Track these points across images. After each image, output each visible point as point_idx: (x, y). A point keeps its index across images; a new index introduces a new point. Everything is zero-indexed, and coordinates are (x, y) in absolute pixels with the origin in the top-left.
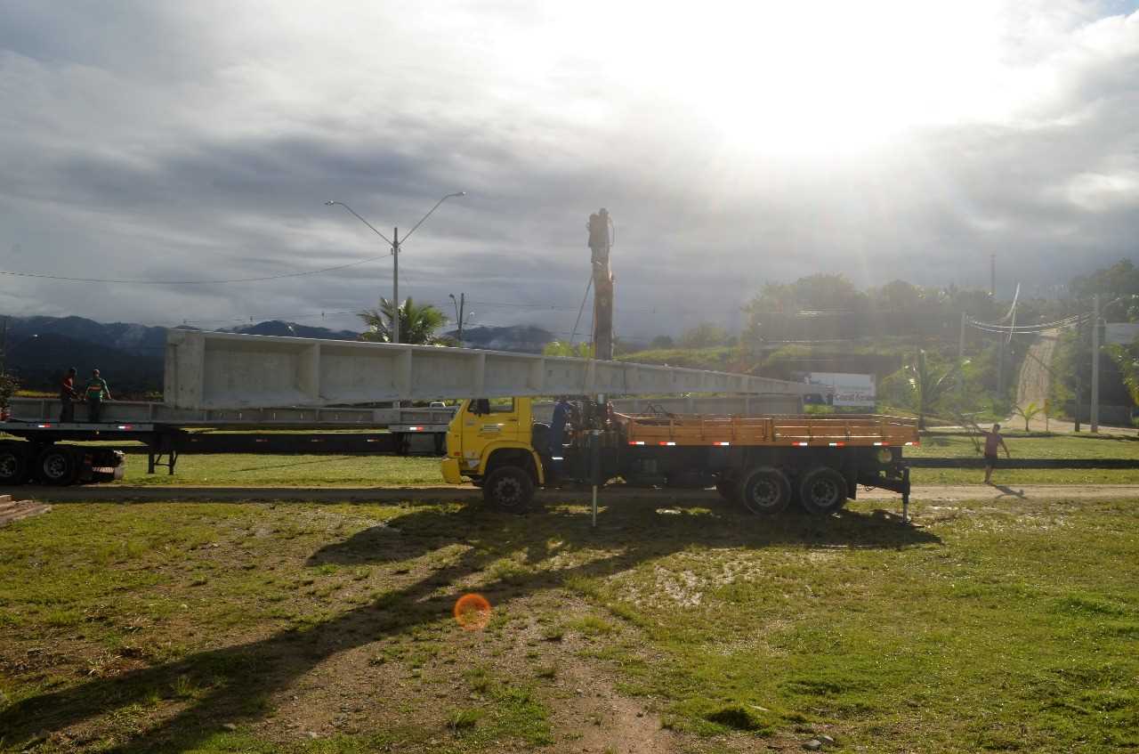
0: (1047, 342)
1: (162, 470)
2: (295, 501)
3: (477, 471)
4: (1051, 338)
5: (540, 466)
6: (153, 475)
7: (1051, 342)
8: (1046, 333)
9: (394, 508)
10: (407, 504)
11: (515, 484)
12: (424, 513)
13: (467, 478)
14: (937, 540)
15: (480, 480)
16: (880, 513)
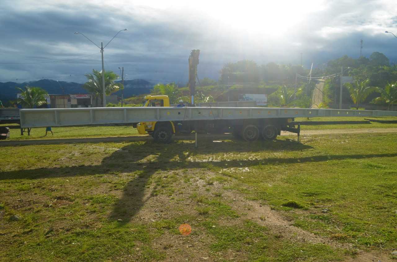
0: (321, 83)
1: (25, 134)
2: (82, 143)
3: (151, 129)
4: (322, 82)
5: (173, 127)
6: (23, 136)
7: (322, 84)
8: (320, 80)
9: (120, 144)
10: (125, 142)
11: (165, 134)
12: (132, 145)
13: (146, 132)
14: (312, 148)
15: (152, 133)
16: (288, 140)
